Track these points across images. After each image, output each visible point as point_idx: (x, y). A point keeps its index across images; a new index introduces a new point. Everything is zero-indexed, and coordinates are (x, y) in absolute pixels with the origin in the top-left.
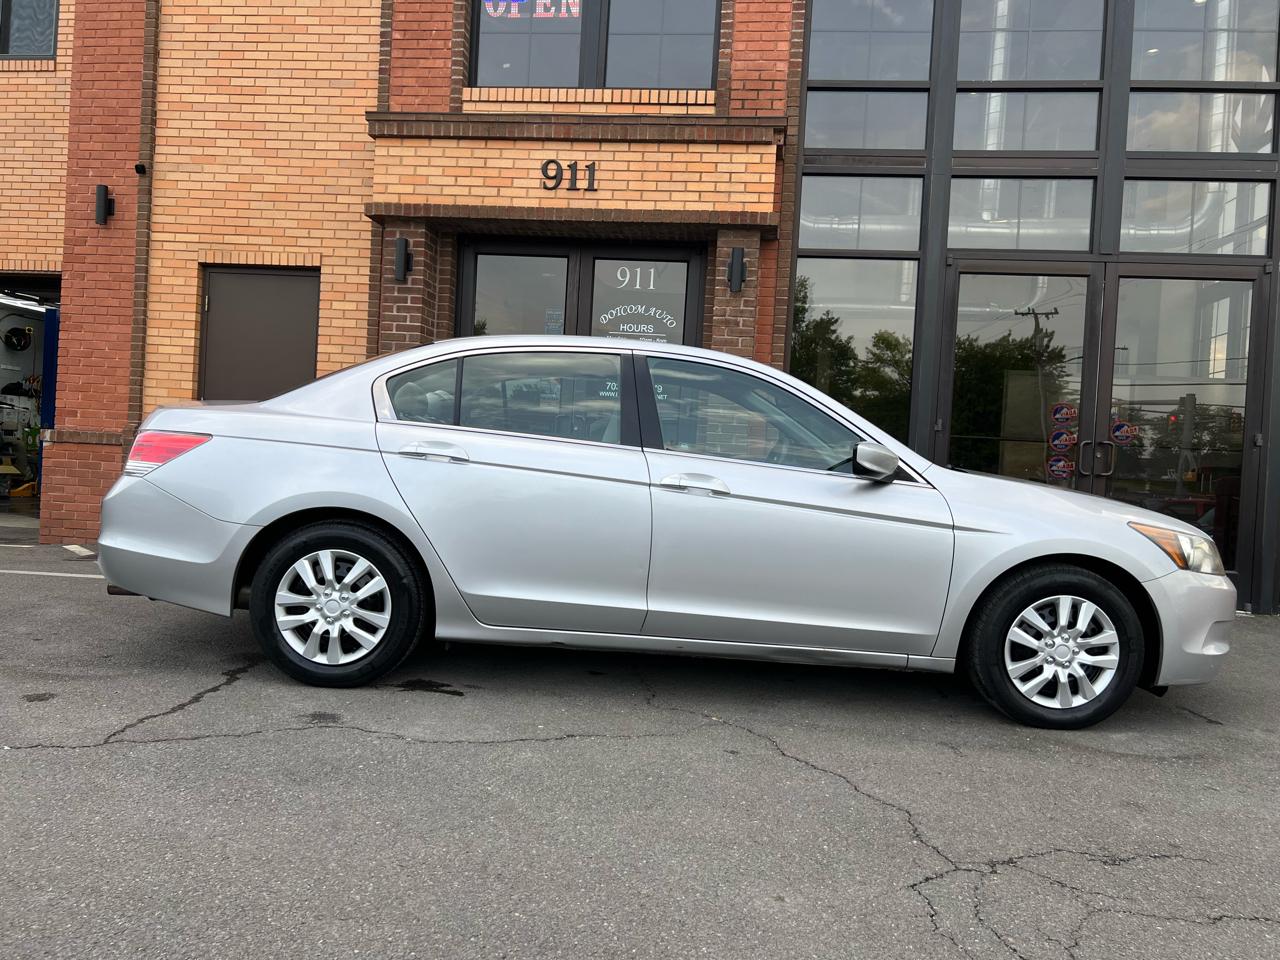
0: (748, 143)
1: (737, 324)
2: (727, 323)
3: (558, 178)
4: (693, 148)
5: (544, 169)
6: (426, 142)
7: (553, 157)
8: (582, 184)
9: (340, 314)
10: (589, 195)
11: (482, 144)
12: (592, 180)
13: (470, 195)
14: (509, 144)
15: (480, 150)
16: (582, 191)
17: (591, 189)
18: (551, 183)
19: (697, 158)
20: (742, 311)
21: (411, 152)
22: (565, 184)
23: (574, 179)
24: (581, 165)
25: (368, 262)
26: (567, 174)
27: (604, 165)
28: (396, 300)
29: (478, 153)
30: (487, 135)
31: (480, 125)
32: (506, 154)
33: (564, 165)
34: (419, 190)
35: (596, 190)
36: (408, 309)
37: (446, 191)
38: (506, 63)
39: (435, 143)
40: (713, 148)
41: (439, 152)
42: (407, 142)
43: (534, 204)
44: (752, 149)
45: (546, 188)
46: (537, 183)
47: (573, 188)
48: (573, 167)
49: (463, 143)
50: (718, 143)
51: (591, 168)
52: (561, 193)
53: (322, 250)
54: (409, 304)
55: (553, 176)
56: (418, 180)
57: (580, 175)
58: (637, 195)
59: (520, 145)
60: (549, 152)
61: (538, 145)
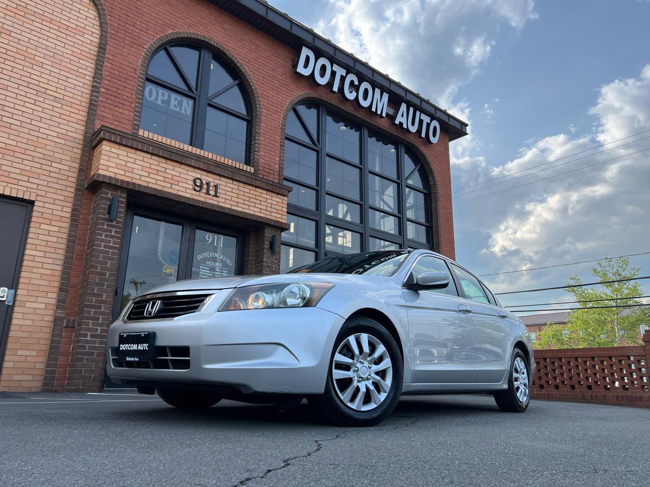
0: (278, 194)
1: (272, 267)
2: (269, 266)
3: (201, 187)
4: (258, 190)
5: (194, 181)
6: (134, 151)
7: (199, 177)
8: (212, 193)
9: (46, 233)
10: (215, 198)
11: (164, 161)
12: (216, 192)
13: (156, 184)
14: (178, 165)
15: (164, 164)
16: (211, 196)
17: (216, 196)
18: (198, 189)
19: (259, 194)
20: (274, 262)
21: (125, 153)
22: (204, 191)
23: (208, 190)
24: (212, 184)
25: (70, 205)
26: (205, 186)
27: (221, 187)
28: (105, 230)
29: (161, 164)
30: (169, 157)
31: (166, 151)
32: (176, 169)
33: (204, 182)
34: (127, 174)
35: (218, 197)
36: (112, 237)
37: (143, 178)
38: (155, 124)
39: (138, 152)
40: (265, 192)
41: (141, 158)
42: (122, 148)
43: (190, 196)
44: (279, 196)
45: (195, 190)
46: (191, 187)
47: (208, 193)
48: (208, 184)
49: (154, 157)
50: (267, 190)
51: (216, 187)
52: (202, 194)
53: (36, 191)
54: (113, 234)
55: (198, 185)
56: (127, 169)
57: (211, 188)
58: (235, 204)
59: (183, 166)
60: (197, 174)
61: (192, 169)
